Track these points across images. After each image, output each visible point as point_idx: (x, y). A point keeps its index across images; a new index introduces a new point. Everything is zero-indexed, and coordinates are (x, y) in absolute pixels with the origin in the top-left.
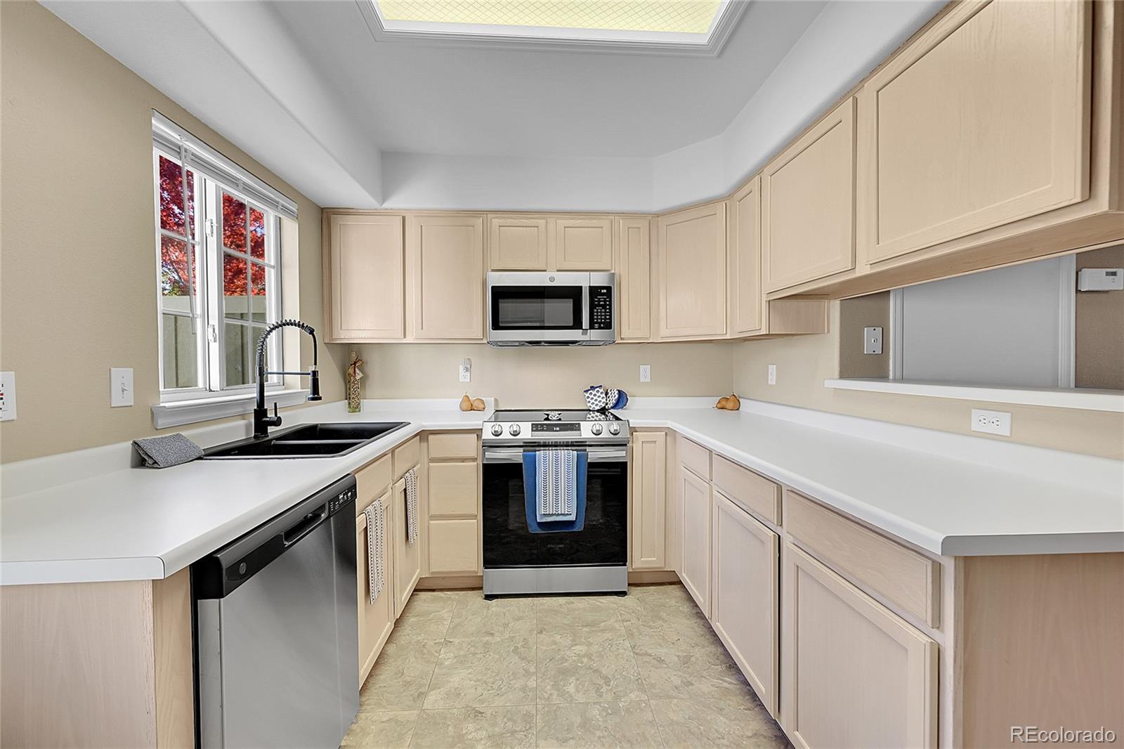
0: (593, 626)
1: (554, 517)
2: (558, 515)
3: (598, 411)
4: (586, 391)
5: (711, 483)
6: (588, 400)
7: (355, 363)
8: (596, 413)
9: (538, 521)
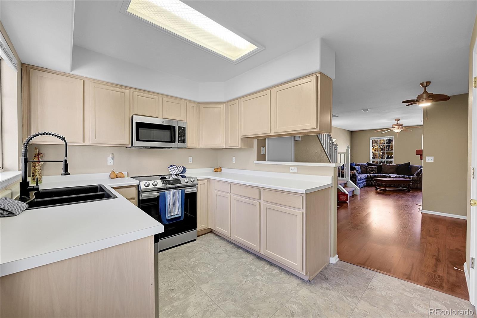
0: (192, 252)
1: (173, 216)
2: (175, 215)
3: (175, 175)
4: (169, 167)
5: (231, 194)
6: (170, 171)
7: (38, 155)
8: (175, 176)
9: (167, 219)
